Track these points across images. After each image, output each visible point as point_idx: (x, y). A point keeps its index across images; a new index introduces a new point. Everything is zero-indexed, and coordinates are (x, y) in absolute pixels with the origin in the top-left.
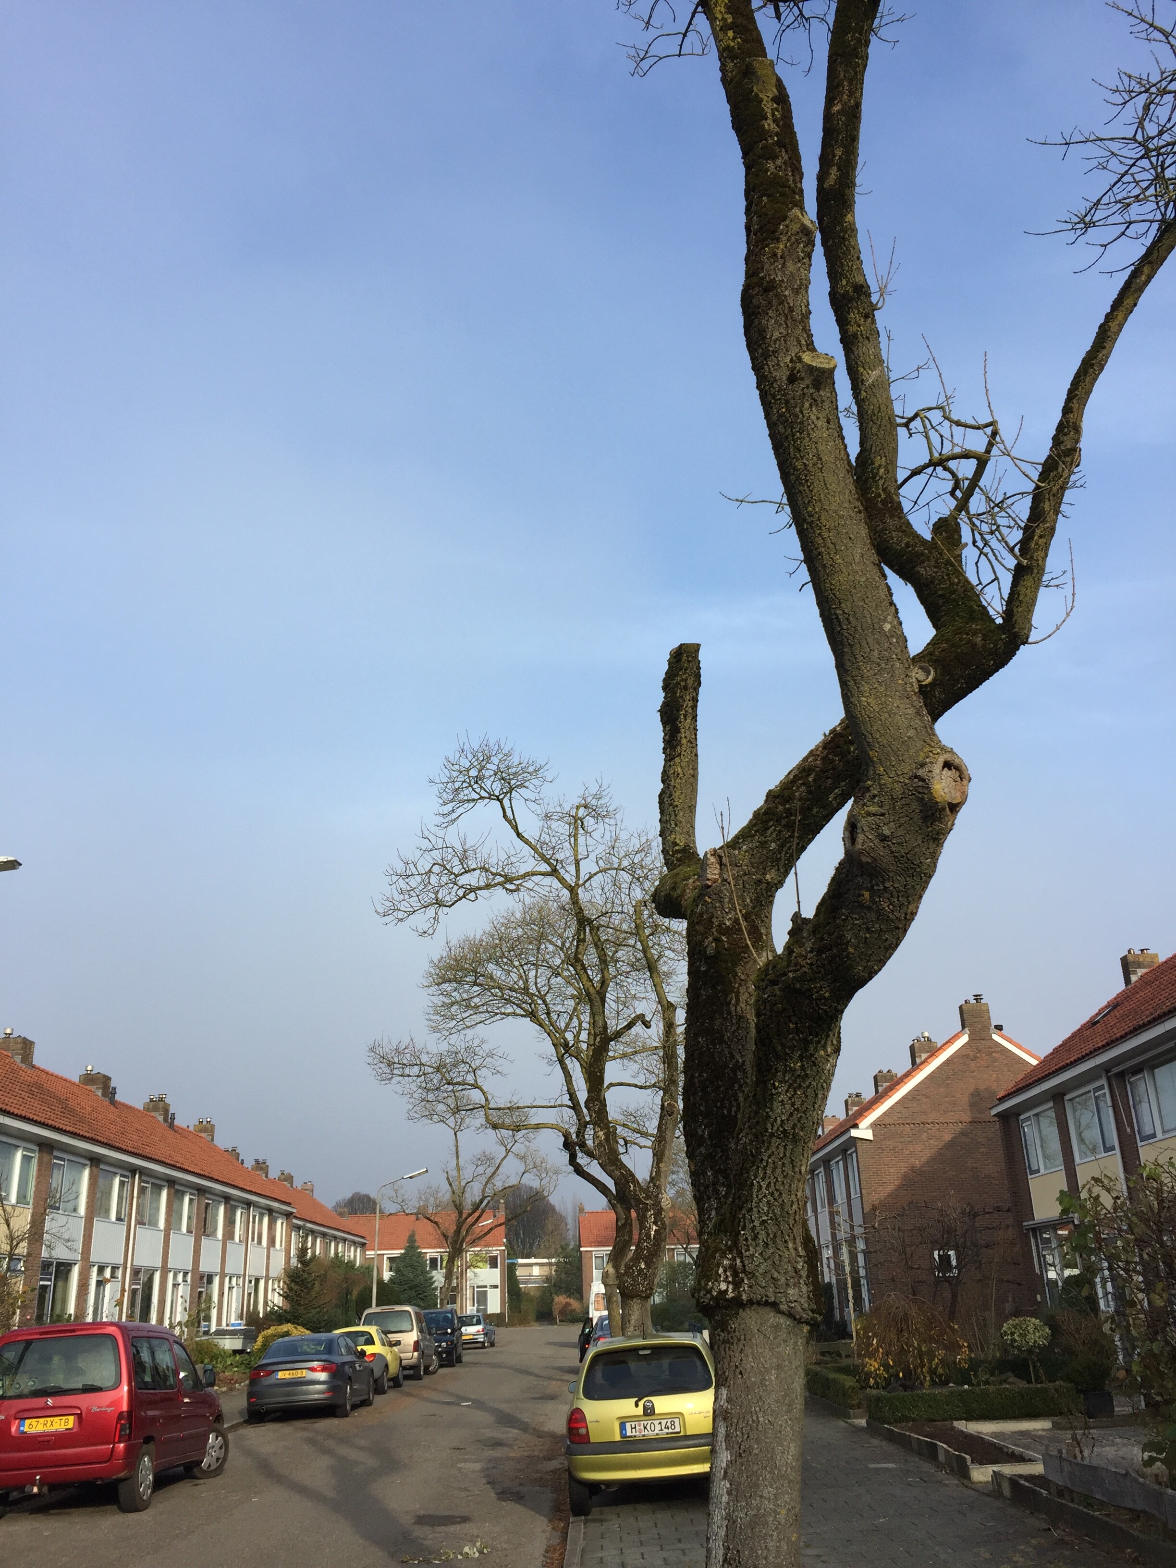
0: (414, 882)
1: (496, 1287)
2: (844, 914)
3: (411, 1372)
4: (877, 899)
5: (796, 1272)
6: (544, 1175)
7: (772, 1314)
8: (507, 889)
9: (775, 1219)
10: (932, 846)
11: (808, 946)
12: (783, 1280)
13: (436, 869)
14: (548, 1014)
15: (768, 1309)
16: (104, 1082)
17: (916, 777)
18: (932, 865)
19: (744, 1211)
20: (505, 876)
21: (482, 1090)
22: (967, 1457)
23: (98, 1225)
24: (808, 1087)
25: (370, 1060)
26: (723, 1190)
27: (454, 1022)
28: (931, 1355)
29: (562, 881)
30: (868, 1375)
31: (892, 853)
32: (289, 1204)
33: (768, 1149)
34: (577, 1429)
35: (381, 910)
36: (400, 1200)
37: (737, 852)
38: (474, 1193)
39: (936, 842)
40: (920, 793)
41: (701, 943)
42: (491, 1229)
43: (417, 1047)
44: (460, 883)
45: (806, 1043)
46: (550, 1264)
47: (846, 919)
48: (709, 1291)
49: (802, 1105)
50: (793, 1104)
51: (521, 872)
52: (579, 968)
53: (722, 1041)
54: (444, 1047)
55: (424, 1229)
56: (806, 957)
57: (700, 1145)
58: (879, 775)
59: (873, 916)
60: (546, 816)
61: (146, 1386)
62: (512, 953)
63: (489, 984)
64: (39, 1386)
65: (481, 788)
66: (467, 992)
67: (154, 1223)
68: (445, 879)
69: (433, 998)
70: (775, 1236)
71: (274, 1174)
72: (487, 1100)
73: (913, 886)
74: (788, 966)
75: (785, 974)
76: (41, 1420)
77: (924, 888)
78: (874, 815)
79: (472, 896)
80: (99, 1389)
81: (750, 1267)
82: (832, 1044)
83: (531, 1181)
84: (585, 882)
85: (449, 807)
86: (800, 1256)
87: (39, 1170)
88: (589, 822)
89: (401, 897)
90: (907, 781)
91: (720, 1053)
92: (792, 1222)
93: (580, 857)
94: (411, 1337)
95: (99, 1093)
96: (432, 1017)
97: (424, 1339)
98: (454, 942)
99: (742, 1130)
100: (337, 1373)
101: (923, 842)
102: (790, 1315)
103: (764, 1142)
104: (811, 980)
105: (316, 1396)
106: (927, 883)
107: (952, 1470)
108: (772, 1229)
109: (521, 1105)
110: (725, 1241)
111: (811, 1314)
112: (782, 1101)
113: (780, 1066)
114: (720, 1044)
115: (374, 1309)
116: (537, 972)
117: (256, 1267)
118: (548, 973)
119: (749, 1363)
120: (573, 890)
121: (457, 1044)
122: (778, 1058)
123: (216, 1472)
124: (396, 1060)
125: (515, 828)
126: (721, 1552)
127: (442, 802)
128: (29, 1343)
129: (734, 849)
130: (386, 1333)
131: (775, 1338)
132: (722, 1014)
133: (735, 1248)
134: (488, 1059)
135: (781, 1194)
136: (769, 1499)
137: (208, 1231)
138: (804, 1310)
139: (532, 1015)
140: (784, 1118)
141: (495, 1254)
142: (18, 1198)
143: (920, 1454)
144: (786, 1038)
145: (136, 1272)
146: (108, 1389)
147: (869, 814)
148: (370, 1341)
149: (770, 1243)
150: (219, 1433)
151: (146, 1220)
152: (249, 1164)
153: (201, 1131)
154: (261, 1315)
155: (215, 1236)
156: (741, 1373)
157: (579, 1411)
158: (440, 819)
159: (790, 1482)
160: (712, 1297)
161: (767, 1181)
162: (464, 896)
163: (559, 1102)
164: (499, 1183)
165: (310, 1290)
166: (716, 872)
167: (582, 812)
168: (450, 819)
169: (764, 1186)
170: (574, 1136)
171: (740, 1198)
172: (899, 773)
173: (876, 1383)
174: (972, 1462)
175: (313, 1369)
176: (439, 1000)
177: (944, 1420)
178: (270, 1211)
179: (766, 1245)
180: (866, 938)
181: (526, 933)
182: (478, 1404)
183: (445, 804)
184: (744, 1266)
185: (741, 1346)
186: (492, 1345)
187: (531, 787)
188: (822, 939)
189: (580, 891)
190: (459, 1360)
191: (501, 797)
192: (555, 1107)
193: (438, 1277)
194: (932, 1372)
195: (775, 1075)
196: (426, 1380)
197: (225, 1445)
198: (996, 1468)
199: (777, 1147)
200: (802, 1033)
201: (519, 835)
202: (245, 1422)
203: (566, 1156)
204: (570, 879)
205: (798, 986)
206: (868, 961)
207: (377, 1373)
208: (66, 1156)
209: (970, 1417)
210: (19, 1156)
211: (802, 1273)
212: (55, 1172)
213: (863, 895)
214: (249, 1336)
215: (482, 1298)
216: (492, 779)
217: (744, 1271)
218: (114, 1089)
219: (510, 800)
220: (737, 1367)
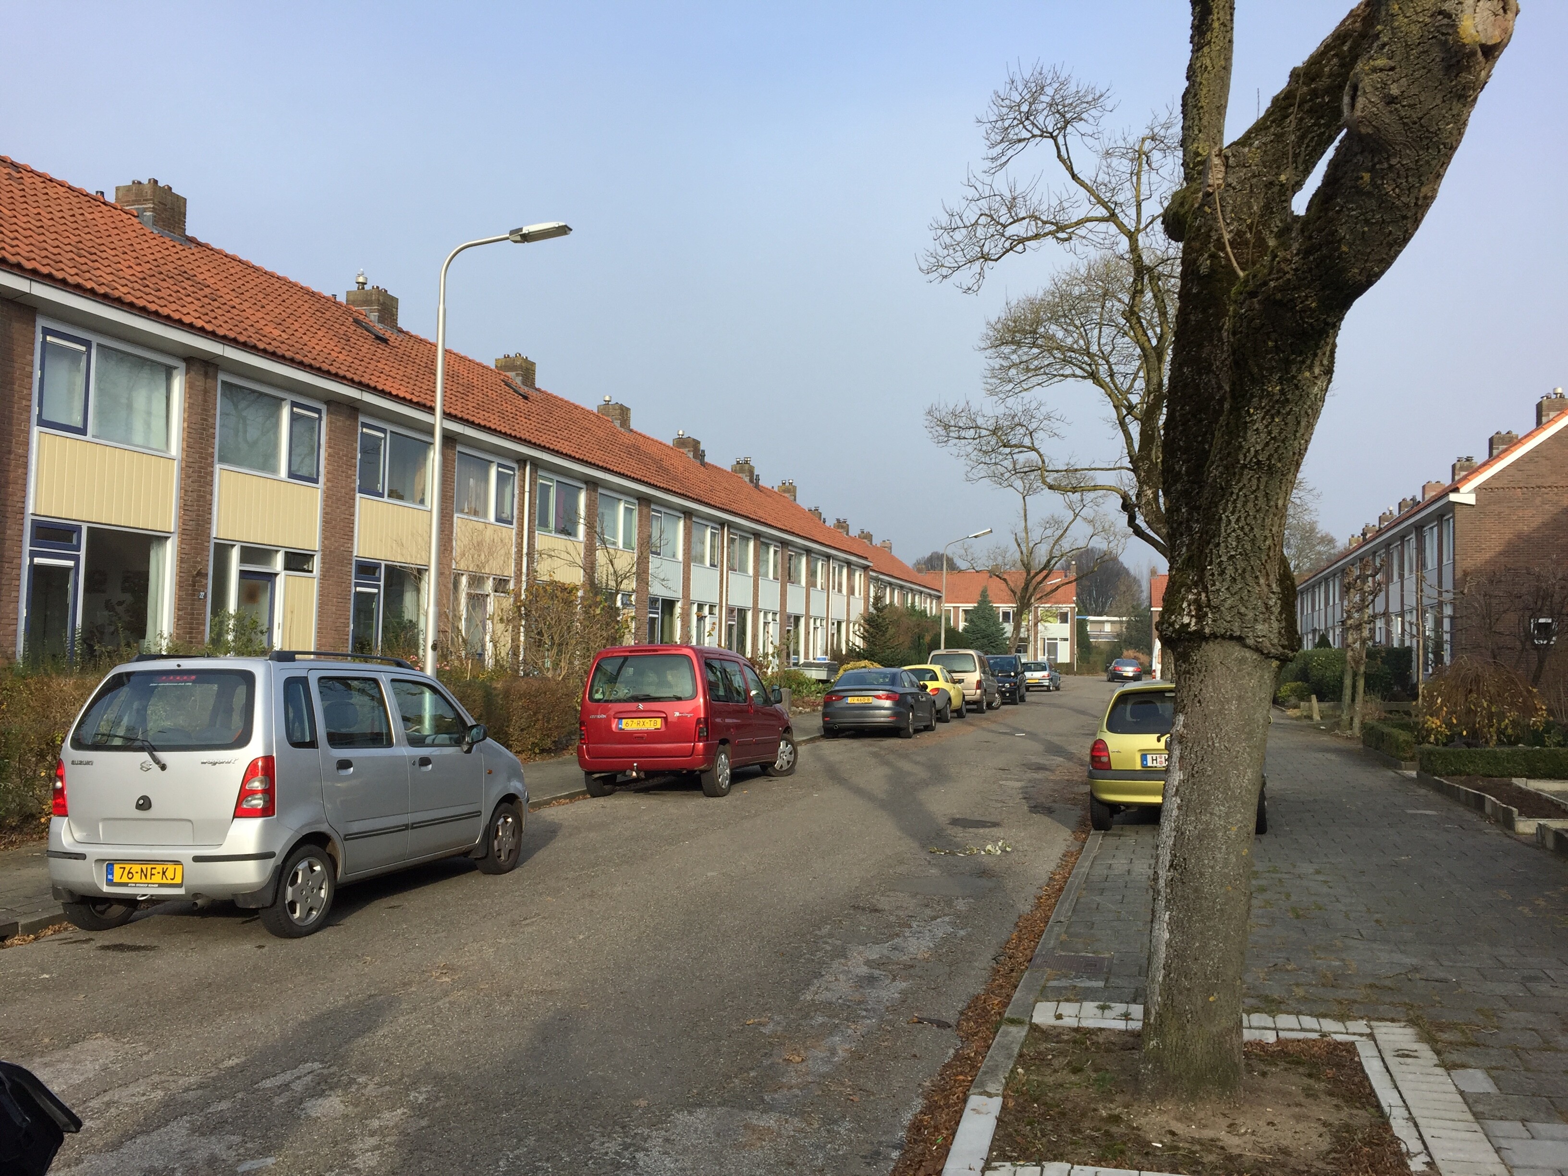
0: (959, 235)
1: (1066, 640)
2: (1338, 204)
3: (974, 707)
4: (1379, 182)
5: (1267, 608)
6: (1111, 538)
7: (1237, 648)
8: (1057, 238)
9: (1245, 555)
10: (1456, 107)
11: (1295, 247)
12: (1251, 615)
13: (983, 220)
14: (1112, 375)
15: (1233, 643)
16: (694, 445)
17: (1441, 12)
18: (1455, 132)
19: (1211, 546)
20: (1056, 224)
21: (1038, 453)
22: (1514, 809)
23: (694, 569)
24: (1288, 413)
25: (927, 423)
26: (1196, 527)
27: (1011, 385)
28: (1502, 716)
29: (1121, 226)
30: (1429, 731)
31: (1401, 118)
32: (866, 558)
33: (1239, 481)
34: (1100, 757)
35: (924, 267)
36: (970, 558)
37: (1246, 150)
38: (1041, 555)
39: (1462, 100)
40: (1443, 34)
41: (1195, 261)
42: (1058, 587)
43: (973, 410)
44: (1007, 234)
45: (1288, 363)
46: (1121, 622)
47: (1341, 210)
48: (1172, 624)
49: (1280, 433)
50: (1269, 433)
51: (1074, 220)
52: (1134, 321)
53: (1209, 370)
54: (1001, 410)
55: (996, 585)
56: (1291, 261)
57: (1175, 482)
58: (1392, 15)
59: (1373, 204)
60: (1107, 153)
61: (718, 698)
62: (1073, 312)
63: (1052, 346)
64: (632, 693)
65: (1033, 123)
66: (1026, 353)
67: (743, 569)
68: (992, 230)
69: (991, 361)
70: (1244, 571)
71: (854, 532)
72: (1043, 462)
73: (1428, 162)
74: (1269, 275)
75: (1265, 284)
76: (635, 720)
77: (1445, 164)
78: (1381, 70)
79: (1020, 248)
80: (679, 699)
81: (1215, 602)
82: (1322, 365)
83: (1099, 544)
84: (1147, 226)
85: (998, 149)
86: (1273, 593)
87: (640, 521)
88: (1156, 156)
89: (946, 252)
90: (1427, 20)
91: (1206, 384)
92: (1264, 557)
93: (1142, 198)
94: (974, 677)
95: (691, 455)
96: (989, 381)
97: (987, 680)
98: (1014, 303)
99: (1213, 463)
100: (900, 701)
101: (1444, 101)
102: (1257, 650)
103: (1235, 473)
104: (1295, 288)
105: (882, 719)
106: (1450, 158)
107: (1497, 821)
108: (1241, 564)
109: (1079, 467)
110: (1192, 576)
111: (1280, 649)
112: (1257, 429)
113: (1256, 391)
114: (1207, 374)
115: (942, 651)
116: (1100, 331)
117: (838, 611)
118: (1113, 331)
119: (1208, 693)
120: (1132, 236)
121: (1015, 407)
122: (1254, 381)
123: (790, 770)
124: (952, 423)
125: (1070, 169)
126: (1168, 858)
127: (988, 143)
128: (626, 658)
129: (1244, 146)
130: (950, 672)
131: (1239, 671)
132: (1212, 341)
133: (1201, 583)
134: (1045, 422)
135: (1252, 529)
136: (1220, 817)
137: (792, 579)
138: (1272, 645)
139: (1093, 376)
140: (1258, 447)
141: (1065, 610)
142: (624, 543)
143: (1467, 804)
144: (1264, 358)
145: (731, 610)
146: (687, 699)
147: (1374, 70)
148: (935, 678)
149: (1239, 578)
150: (789, 742)
151: (737, 567)
152: (831, 523)
153: (784, 491)
154: (844, 652)
155: (799, 582)
156: (1199, 702)
157: (1102, 741)
158: (988, 164)
159: (1243, 803)
160: (1175, 630)
161: (1237, 515)
162: (1011, 249)
163: (1118, 465)
164: (1066, 545)
165: (884, 633)
166: (1220, 176)
167: (1148, 145)
168: (1000, 163)
169: (1233, 521)
170: (1134, 498)
171: (1207, 532)
172: (1419, 9)
173: (1436, 739)
174: (1520, 815)
175: (878, 697)
176: (997, 363)
177: (1502, 776)
178: (849, 564)
179: (1234, 580)
180: (1364, 232)
181: (1090, 290)
182: (1032, 736)
183: (993, 146)
184: (1209, 600)
185: (1201, 677)
186: (1057, 689)
187: (1091, 120)
188: (1310, 237)
189: (1141, 238)
190: (1022, 699)
191: (1055, 134)
192: (1114, 469)
193: (1009, 628)
194: (1501, 732)
195: (1250, 401)
196: (989, 714)
197: (794, 752)
198: (1543, 821)
199: (1250, 480)
200: (1283, 352)
201: (1074, 176)
202: (822, 736)
203: (1125, 517)
204: (1130, 224)
205: (1279, 296)
206: (1366, 261)
207: (940, 704)
208: (663, 510)
209: (1533, 775)
210: (621, 507)
211: (1274, 609)
212: (654, 523)
213: (1362, 178)
214: (832, 669)
215: (1052, 648)
216: (1045, 112)
217: (1208, 606)
218: (703, 451)
219: (1065, 137)
220: (1196, 696)
